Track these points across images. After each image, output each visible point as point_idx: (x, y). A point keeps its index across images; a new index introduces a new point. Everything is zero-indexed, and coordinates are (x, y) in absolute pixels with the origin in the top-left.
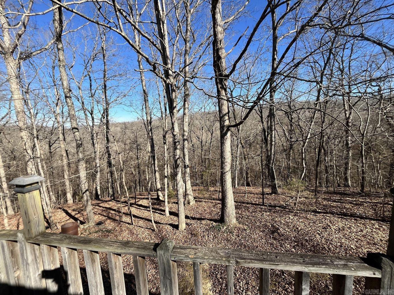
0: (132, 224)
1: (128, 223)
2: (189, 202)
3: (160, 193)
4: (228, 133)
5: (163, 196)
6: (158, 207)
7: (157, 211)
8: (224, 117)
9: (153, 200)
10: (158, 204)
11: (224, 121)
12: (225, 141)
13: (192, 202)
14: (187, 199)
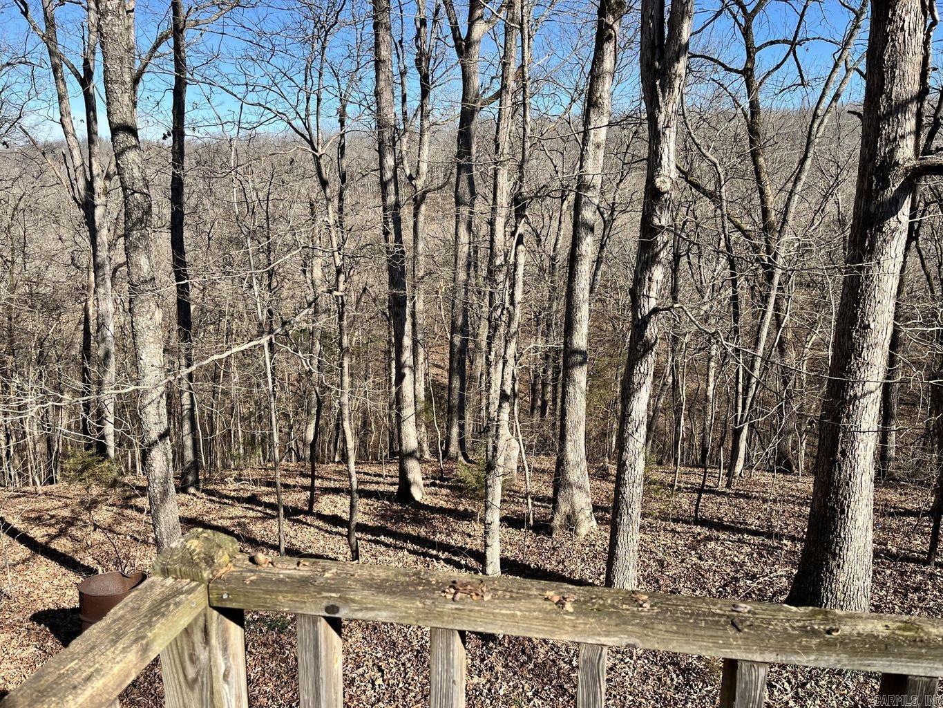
2: (571, 522)
3: (415, 472)
4: (906, 202)
5: (425, 485)
6: (424, 533)
7: (434, 552)
8: (897, 118)
9: (378, 499)
10: (417, 521)
11: (893, 142)
12: (885, 240)
13: (587, 525)
14: (564, 508)
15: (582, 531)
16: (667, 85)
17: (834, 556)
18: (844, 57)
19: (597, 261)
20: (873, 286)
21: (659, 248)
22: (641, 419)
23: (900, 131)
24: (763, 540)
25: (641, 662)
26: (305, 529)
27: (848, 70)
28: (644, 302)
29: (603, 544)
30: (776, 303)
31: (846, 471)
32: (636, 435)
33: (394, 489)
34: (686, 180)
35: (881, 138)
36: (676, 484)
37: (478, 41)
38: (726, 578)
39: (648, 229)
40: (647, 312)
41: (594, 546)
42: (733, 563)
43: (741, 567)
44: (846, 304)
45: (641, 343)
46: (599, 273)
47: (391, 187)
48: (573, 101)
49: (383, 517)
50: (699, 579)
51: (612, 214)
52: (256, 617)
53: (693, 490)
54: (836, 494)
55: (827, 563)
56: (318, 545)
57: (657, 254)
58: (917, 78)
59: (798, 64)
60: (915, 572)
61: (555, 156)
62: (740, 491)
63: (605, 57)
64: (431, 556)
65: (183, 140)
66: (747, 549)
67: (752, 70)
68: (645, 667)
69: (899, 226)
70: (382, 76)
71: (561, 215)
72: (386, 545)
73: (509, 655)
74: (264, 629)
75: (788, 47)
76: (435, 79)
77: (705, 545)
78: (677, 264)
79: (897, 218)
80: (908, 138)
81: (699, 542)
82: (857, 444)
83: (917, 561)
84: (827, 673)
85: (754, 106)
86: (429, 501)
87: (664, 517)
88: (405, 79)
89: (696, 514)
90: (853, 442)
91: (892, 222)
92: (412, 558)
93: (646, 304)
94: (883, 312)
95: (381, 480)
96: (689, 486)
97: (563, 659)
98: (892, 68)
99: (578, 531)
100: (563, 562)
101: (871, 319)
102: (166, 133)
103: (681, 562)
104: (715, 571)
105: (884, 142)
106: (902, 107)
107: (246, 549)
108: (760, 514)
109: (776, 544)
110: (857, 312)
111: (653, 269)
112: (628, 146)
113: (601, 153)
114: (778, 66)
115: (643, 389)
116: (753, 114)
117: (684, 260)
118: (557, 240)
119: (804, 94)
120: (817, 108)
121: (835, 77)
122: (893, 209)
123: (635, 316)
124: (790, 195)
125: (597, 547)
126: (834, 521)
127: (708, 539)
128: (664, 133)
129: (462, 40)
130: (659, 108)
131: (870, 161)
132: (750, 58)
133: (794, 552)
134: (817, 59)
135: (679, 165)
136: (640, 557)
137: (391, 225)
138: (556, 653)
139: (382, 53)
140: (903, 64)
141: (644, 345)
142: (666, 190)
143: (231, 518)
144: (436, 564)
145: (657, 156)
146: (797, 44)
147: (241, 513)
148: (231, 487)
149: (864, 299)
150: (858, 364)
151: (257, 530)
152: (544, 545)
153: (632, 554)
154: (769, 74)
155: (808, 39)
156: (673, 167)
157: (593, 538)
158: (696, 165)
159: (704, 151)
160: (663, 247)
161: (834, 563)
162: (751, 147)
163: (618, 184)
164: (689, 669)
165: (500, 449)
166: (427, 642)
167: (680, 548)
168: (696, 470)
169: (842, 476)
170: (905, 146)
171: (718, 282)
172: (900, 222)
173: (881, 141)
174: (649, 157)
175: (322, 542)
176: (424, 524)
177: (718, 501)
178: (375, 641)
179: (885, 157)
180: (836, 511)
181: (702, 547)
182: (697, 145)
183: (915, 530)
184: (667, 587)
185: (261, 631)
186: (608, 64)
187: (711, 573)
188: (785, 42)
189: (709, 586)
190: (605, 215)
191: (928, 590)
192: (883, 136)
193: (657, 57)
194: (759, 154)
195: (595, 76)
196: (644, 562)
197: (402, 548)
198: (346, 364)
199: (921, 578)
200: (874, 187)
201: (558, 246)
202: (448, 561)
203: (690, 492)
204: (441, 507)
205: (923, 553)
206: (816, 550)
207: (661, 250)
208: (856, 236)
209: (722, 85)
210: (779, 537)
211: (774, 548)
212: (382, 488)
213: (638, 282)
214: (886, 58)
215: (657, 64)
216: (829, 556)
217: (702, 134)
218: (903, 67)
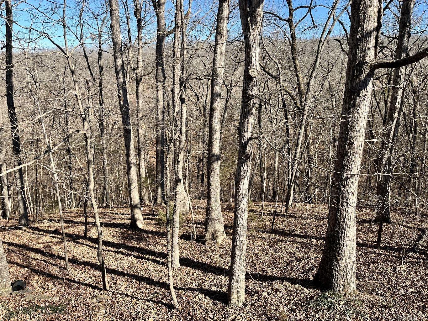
0: (105, 288)
1: (95, 288)
2: (214, 237)
3: (138, 214)
4: (370, 81)
5: (144, 219)
6: (142, 246)
7: (147, 256)
8: (367, 39)
9: (121, 228)
10: (139, 239)
11: (364, 51)
12: (360, 101)
13: (222, 237)
14: (211, 230)
15: (220, 240)
16: (254, 20)
17: (339, 254)
18: (333, 14)
19: (225, 108)
20: (355, 123)
21: (252, 107)
22: (245, 193)
23: (368, 46)
24: (303, 240)
25: (248, 314)
26: (82, 247)
27: (334, 20)
28: (245, 134)
29: (229, 247)
30: (305, 127)
31: (344, 213)
32: (243, 202)
33: (129, 222)
34: (264, 70)
35: (359, 50)
36: (263, 212)
37: (164, 3)
38: (287, 261)
39: (246, 97)
40: (247, 139)
41: (225, 248)
42: (290, 253)
43: (294, 254)
44: (342, 132)
45: (244, 155)
46: (226, 114)
47: (121, 75)
48: (211, 33)
49: (123, 238)
50: (275, 263)
51: (231, 87)
52: (47, 304)
53: (270, 214)
54: (339, 224)
55: (336, 258)
56: (88, 256)
57: (251, 110)
58: (376, 19)
59: (312, 17)
60: (371, 252)
61: (204, 59)
62: (291, 214)
63: (224, 10)
64: (145, 259)
65: (11, 50)
66: (296, 245)
67: (291, 20)
68: (251, 317)
69: (367, 93)
70: (114, 18)
71: (208, 87)
72: (123, 254)
73: (181, 317)
74: (51, 312)
75: (307, 9)
76: (145, 22)
77: (277, 244)
78: (261, 109)
79: (366, 90)
80: (371, 49)
81: (274, 242)
82: (348, 200)
83: (371, 246)
84: (338, 314)
85: (293, 36)
86: (146, 228)
87: (258, 230)
88: (129, 21)
89: (272, 227)
90: (346, 199)
91: (364, 91)
92: (135, 260)
93: (246, 135)
94: (360, 136)
95: (123, 217)
96: (269, 212)
97: (210, 316)
98: (364, 14)
99: (218, 241)
100: (211, 257)
101: (354, 139)
102: (3, 47)
103: (266, 254)
104: (282, 258)
105: (360, 52)
106: (369, 34)
107: (49, 261)
108: (301, 226)
109: (309, 241)
110: (348, 136)
111: (249, 117)
112: (237, 55)
113: (223, 57)
114: (303, 18)
115: (246, 178)
116: (293, 40)
117: (263, 107)
118: (206, 98)
119: (315, 31)
120: (321, 37)
121: (329, 22)
122: (365, 85)
123: (240, 141)
124: (310, 78)
125: (226, 248)
126: (338, 237)
127: (278, 241)
128: (253, 46)
129: (156, 2)
130: (250, 32)
131: (353, 61)
132: (291, 14)
133: (317, 245)
134: (320, 15)
135: (260, 63)
136: (247, 253)
137: (121, 93)
138: (206, 313)
139: (113, 6)
140: (369, 11)
141: (245, 156)
142: (254, 76)
143: (44, 243)
144: (148, 263)
145: (249, 58)
146: (311, 8)
147: (49, 240)
148: (45, 225)
149: (351, 130)
150: (348, 162)
151: (57, 249)
152: (201, 249)
153: (242, 260)
154: (299, 22)
155: (316, 6)
156: (258, 64)
157: (225, 244)
158: (268, 63)
159: (272, 57)
160: (254, 106)
161: (339, 258)
162: (292, 55)
163: (233, 72)
164: (272, 317)
165: (177, 206)
166: (139, 312)
167: (266, 246)
168: (271, 203)
169: (342, 216)
170: (370, 54)
171: (279, 118)
172: (368, 92)
173: (358, 51)
174: (245, 59)
175: (90, 254)
176: (143, 241)
177: (282, 220)
178: (112, 314)
179: (360, 59)
180: (339, 233)
181: (275, 245)
182: (268, 54)
183: (369, 230)
184: (260, 268)
185: (49, 313)
186: (225, 13)
187: (281, 259)
188: (306, 7)
189: (279, 266)
190: (228, 87)
191: (379, 262)
192: (360, 49)
193: (248, 5)
194: (296, 59)
195: (219, 19)
196: (249, 255)
197: (131, 255)
198: (91, 170)
199: (375, 255)
200: (355, 74)
201: (207, 102)
202: (154, 261)
203: (269, 216)
204: (152, 231)
205: (374, 242)
206: (330, 251)
207: (253, 107)
208: (347, 99)
209: (279, 27)
210: (311, 237)
211: (308, 244)
212: (123, 222)
213: (242, 124)
214: (361, 8)
215: (248, 9)
216: (336, 254)
217: (270, 50)
218: (369, 13)
